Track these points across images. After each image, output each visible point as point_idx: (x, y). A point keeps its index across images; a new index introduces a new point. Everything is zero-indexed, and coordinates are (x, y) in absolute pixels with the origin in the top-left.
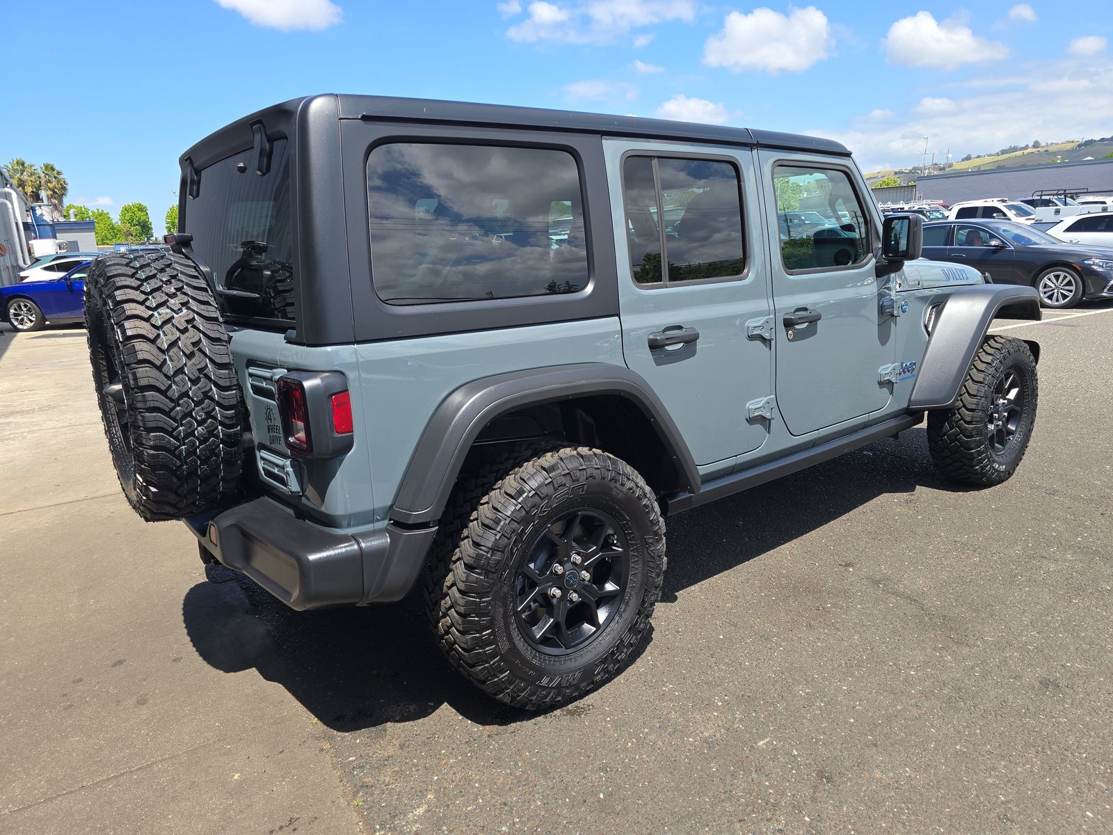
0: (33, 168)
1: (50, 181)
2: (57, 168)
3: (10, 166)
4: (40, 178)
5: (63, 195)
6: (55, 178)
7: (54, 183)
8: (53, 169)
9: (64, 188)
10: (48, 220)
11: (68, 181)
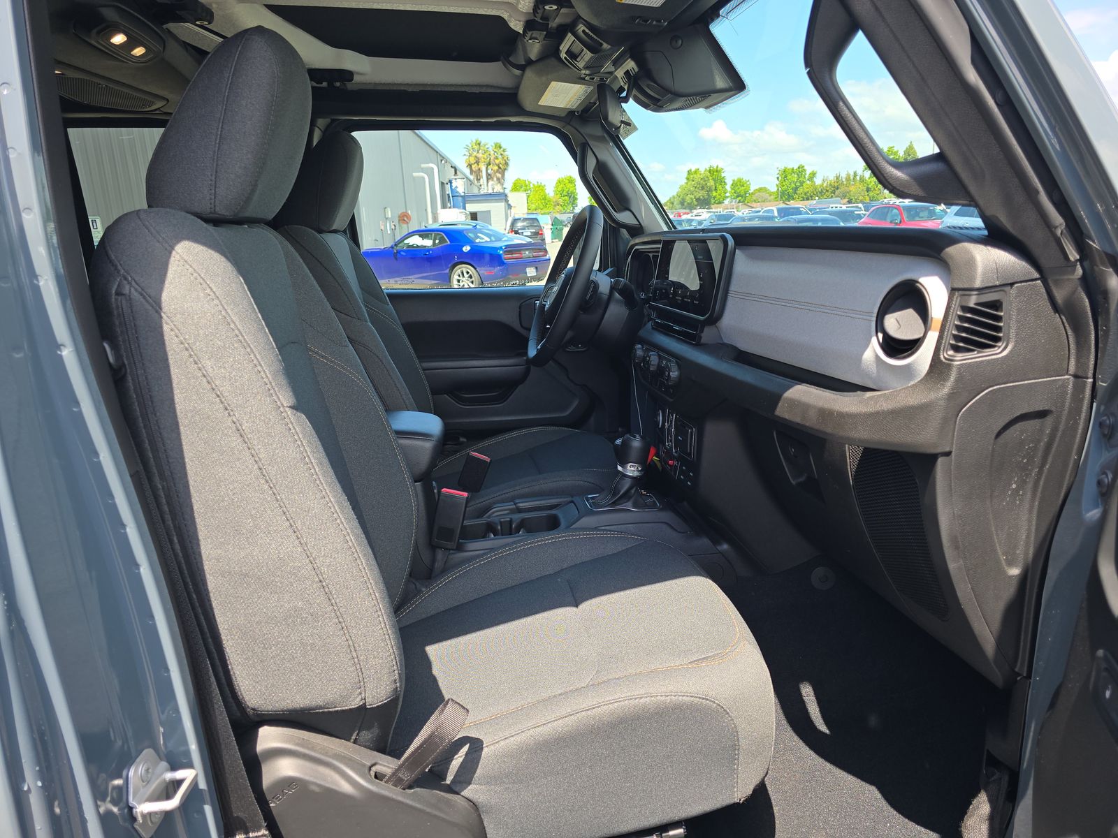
0: (487, 147)
1: (497, 158)
2: (504, 146)
3: (470, 146)
4: (490, 155)
5: (505, 169)
6: (501, 154)
7: (500, 160)
8: (500, 148)
9: (507, 164)
10: (461, 192)
11: (510, 158)
